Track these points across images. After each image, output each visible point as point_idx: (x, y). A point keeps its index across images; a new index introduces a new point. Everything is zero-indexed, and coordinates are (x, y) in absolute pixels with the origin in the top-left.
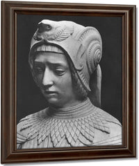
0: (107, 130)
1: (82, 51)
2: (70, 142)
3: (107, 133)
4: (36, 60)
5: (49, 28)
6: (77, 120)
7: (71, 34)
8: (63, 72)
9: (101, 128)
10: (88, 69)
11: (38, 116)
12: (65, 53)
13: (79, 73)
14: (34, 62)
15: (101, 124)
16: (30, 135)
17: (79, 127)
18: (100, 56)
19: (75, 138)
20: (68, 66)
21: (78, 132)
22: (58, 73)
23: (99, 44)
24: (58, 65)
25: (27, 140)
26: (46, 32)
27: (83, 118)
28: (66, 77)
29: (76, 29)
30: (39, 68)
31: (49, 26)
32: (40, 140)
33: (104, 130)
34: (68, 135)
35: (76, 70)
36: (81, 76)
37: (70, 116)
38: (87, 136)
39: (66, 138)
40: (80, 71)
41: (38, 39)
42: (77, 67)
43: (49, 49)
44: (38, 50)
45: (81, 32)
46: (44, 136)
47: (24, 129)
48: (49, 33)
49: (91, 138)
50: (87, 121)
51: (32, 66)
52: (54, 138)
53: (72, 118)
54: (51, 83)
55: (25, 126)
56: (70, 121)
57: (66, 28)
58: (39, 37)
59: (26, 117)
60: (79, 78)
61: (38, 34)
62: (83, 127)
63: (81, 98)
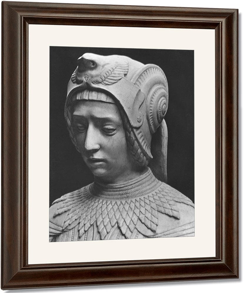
0: (175, 214)
1: (141, 99)
2: (124, 232)
3: (176, 218)
4: (76, 113)
5: (94, 65)
6: (134, 201)
7: (125, 75)
8: (114, 130)
9: (167, 211)
10: (149, 125)
11: (79, 196)
12: (116, 103)
13: (137, 132)
14: (73, 116)
15: (168, 206)
16: (67, 224)
17: (137, 211)
18: (165, 108)
19: (132, 227)
20: (121, 122)
21: (135, 219)
22: (106, 133)
23: (164, 90)
24: (106, 120)
25: (63, 231)
26: (90, 72)
27: (142, 198)
28: (119, 137)
29: (131, 68)
30: (80, 125)
31: (93, 62)
32: (82, 231)
33: (171, 214)
34: (121, 223)
35: (132, 128)
36: (139, 137)
37: (125, 195)
38: (148, 223)
39: (119, 228)
40: (137, 128)
41: (78, 82)
42: (134, 123)
43: (94, 96)
44: (78, 98)
45: (139, 71)
46: (88, 225)
47: (59, 215)
48: (94, 73)
49: (154, 227)
50: (147, 201)
51: (69, 122)
52: (101, 227)
53: (128, 197)
54: (97, 147)
55: (60, 211)
56: (124, 202)
57: (118, 66)
58: (79, 78)
59: (62, 198)
60: (137, 139)
61: (77, 74)
62: (143, 210)
63: (140, 169)
